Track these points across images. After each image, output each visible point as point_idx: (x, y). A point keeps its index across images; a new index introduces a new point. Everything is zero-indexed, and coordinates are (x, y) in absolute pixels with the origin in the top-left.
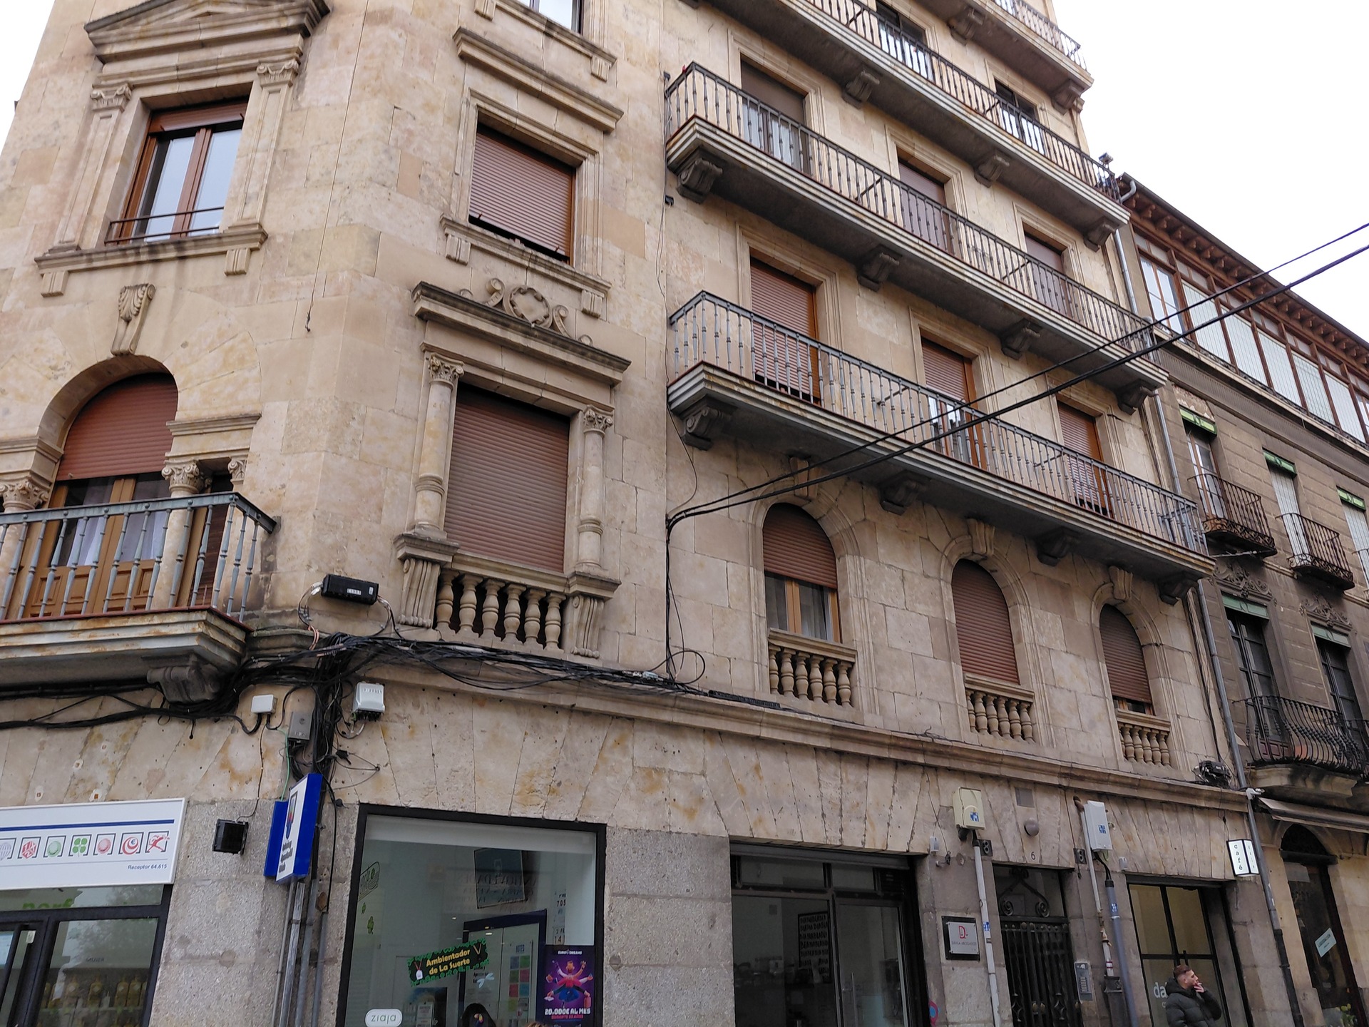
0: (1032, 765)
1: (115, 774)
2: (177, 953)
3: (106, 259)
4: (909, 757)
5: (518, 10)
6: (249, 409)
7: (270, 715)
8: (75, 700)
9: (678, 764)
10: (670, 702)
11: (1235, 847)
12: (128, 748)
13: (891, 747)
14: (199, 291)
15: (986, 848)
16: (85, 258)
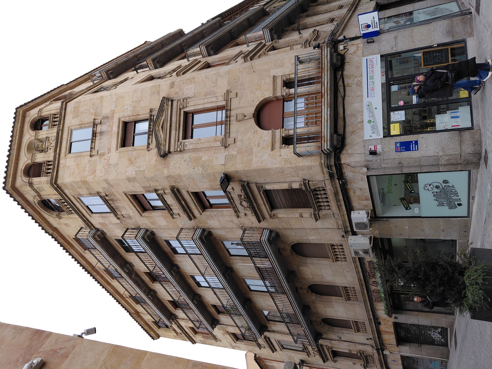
1: (356, 77)
2: (395, 49)
3: (227, 129)
6: (272, 79)
7: (344, 47)
12: (350, 76)
14: (239, 103)
16: (226, 134)
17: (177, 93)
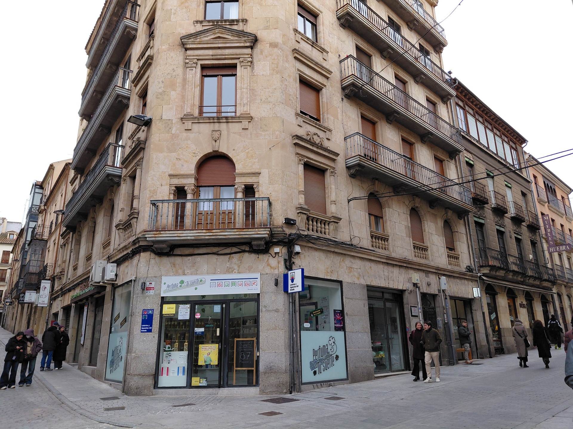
0: (429, 267)
1: (239, 267)
2: (264, 309)
3: (204, 120)
4: (402, 264)
5: (305, 38)
6: (257, 171)
7: (278, 253)
8: (225, 248)
9: (355, 266)
10: (353, 250)
11: (475, 290)
12: (241, 260)
13: (399, 262)
14: (235, 133)
15: (419, 288)
16: (197, 119)
17: (262, 53)
